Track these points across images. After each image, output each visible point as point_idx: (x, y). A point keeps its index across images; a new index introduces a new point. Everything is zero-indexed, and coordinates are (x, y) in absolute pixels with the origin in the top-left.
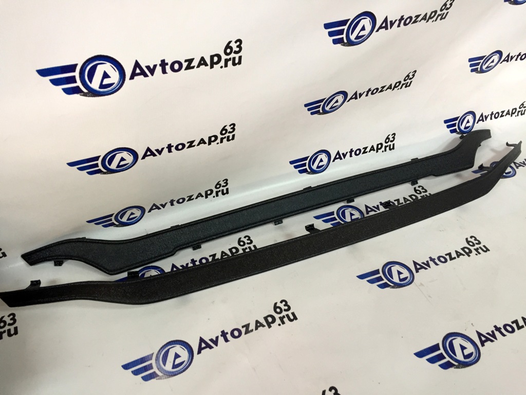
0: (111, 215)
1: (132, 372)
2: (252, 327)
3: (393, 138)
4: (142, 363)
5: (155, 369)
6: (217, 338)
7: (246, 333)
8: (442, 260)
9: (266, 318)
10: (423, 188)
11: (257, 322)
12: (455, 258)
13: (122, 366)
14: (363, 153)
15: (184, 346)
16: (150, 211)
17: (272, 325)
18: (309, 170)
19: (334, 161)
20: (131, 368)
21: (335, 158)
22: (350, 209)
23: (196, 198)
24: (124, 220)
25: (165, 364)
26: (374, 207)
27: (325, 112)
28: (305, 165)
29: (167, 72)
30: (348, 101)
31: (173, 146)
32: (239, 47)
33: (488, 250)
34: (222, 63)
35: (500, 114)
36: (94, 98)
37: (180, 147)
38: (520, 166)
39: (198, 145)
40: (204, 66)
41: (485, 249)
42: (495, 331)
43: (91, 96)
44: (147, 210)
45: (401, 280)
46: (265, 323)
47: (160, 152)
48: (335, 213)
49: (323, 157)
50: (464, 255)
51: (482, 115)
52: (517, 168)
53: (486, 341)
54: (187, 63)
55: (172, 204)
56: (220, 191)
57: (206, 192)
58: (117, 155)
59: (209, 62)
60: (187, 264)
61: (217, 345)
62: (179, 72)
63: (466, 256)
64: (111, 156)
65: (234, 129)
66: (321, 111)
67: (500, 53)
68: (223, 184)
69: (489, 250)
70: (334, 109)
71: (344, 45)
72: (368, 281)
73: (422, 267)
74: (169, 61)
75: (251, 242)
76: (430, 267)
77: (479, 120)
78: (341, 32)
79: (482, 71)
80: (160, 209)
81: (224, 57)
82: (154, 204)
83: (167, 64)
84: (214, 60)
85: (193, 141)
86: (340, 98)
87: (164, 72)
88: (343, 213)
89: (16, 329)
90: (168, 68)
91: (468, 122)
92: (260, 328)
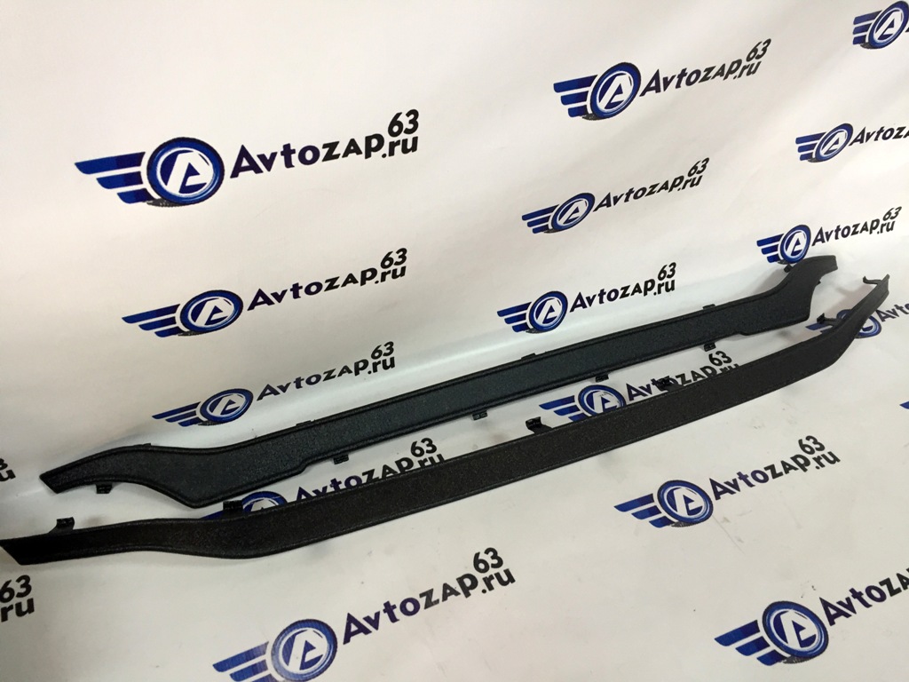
0: (195, 406)
1: (232, 675)
2: (437, 595)
3: (671, 270)
4: (247, 660)
5: (271, 670)
6: (377, 615)
7: (426, 607)
8: (760, 477)
9: (460, 580)
10: (724, 356)
11: (446, 586)
12: (781, 474)
13: (214, 666)
14: (621, 297)
15: (320, 630)
16: (260, 398)
17: (471, 591)
18: (531, 327)
19: (572, 310)
20: (230, 668)
21: (575, 306)
22: (602, 392)
23: (340, 375)
24: (217, 413)
25: (287, 662)
26: (642, 388)
27: (557, 228)
28: (523, 317)
29: (293, 164)
30: (596, 210)
31: (301, 287)
32: (414, 122)
33: (836, 460)
34: (385, 149)
35: (852, 230)
36: (170, 208)
37: (314, 288)
38: (888, 316)
39: (344, 285)
40: (355, 154)
41: (832, 459)
42: (852, 599)
43: (166, 206)
44: (256, 396)
45: (690, 512)
46: (459, 589)
47: (279, 297)
48: (576, 399)
49: (555, 303)
50: (796, 469)
51: (821, 232)
52: (883, 319)
53: (836, 616)
54: (327, 150)
55: (299, 386)
56: (379, 362)
57: (357, 365)
58: (208, 302)
59: (362, 148)
60: (325, 488)
61: (376, 628)
62: (314, 165)
63: (800, 470)
64: (197, 304)
65: (404, 258)
66: (550, 227)
67: (848, 128)
68: (384, 350)
69: (838, 461)
70: (571, 223)
71: (588, 117)
72: (634, 515)
73: (726, 491)
74: (297, 146)
75: (434, 449)
76: (739, 490)
77: (816, 240)
78: (582, 97)
79: (819, 159)
80: (278, 393)
81: (388, 139)
82: (268, 385)
83: (294, 151)
84: (372, 145)
85: (336, 279)
86: (582, 205)
87: (289, 164)
88: (590, 399)
89: (30, 602)
90: (295, 158)
91: (798, 243)
92: (451, 598)
